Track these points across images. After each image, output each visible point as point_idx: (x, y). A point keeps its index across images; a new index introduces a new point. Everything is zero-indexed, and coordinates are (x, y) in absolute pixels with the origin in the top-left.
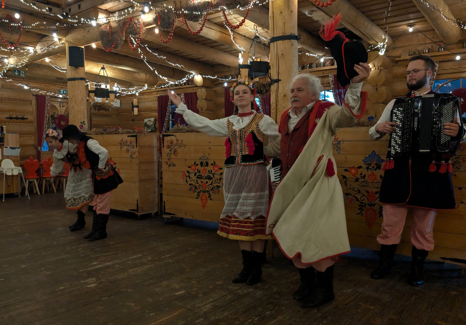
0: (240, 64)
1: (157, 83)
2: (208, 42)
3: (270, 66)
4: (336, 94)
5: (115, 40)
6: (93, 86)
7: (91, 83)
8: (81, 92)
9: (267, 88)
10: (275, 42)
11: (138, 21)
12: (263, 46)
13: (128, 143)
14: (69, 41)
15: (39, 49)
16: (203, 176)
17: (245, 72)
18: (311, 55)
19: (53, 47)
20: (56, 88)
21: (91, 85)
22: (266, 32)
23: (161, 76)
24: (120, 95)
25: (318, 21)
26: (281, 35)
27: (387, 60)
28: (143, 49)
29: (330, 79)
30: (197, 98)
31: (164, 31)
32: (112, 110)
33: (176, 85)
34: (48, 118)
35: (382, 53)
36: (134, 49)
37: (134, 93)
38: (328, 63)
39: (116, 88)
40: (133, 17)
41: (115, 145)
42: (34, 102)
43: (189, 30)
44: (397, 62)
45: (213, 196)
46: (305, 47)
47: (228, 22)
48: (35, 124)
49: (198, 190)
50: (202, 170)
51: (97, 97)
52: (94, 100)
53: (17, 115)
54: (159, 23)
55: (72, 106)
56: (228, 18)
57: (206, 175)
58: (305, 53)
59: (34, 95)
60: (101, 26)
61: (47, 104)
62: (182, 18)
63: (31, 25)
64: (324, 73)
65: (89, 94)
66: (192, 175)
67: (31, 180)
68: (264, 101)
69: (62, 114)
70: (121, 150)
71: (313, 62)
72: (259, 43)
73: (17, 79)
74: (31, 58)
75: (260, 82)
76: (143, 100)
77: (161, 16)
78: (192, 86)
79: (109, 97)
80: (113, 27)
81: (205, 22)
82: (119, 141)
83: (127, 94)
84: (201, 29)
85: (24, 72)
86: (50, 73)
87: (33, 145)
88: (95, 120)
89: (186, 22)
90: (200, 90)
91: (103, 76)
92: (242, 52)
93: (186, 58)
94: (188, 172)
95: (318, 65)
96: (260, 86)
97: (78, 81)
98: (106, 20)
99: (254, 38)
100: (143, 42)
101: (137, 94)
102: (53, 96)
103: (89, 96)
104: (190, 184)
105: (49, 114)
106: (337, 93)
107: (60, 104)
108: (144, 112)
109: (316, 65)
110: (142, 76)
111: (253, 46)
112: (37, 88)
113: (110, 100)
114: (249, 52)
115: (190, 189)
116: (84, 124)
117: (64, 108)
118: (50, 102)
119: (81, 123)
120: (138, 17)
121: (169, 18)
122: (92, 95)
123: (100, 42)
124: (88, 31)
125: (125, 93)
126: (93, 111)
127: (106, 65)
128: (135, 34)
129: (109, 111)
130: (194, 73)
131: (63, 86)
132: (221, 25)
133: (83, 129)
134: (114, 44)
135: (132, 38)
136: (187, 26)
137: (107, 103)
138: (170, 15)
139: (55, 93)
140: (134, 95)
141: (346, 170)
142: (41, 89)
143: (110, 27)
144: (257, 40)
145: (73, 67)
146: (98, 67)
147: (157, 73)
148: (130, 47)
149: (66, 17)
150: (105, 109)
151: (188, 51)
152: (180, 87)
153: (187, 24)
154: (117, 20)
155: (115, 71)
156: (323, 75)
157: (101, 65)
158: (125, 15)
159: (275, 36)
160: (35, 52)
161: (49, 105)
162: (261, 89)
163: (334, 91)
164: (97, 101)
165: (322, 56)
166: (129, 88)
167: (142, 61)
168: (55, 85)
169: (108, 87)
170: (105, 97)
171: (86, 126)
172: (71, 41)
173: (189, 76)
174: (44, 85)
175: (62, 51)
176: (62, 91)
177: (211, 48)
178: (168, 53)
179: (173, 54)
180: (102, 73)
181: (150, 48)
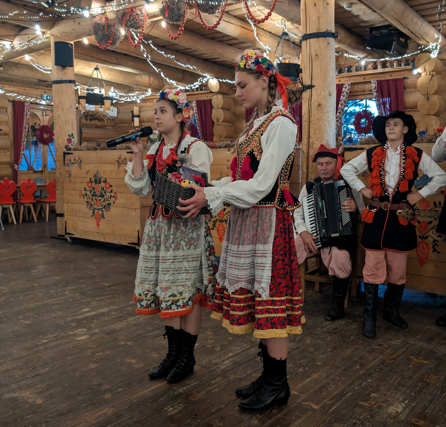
2: (226, 38)
3: (301, 69)
4: (379, 103)
5: (112, 35)
6: (84, 90)
7: (81, 87)
8: (69, 98)
9: (297, 96)
10: (308, 40)
11: (140, 11)
12: (292, 45)
14: (55, 34)
15: (18, 43)
18: (350, 56)
19: (35, 42)
20: (37, 92)
21: (82, 90)
22: (297, 28)
23: (168, 80)
24: (117, 102)
25: (358, 16)
26: (315, 32)
27: (440, 63)
28: (147, 46)
29: (372, 85)
30: (212, 107)
31: (173, 24)
32: (107, 120)
33: (186, 91)
34: (27, 130)
35: (434, 55)
36: (135, 46)
37: (134, 100)
38: (370, 66)
39: (112, 93)
40: (134, 7)
41: (112, 163)
42: (10, 109)
43: (204, 24)
46: (343, 47)
47: (251, 15)
48: (11, 137)
49: (214, 219)
51: (89, 104)
54: (167, 15)
55: (59, 115)
56: (251, 10)
58: (342, 54)
59: (10, 101)
60: (94, 17)
61: (27, 112)
62: (195, 9)
63: (7, 14)
64: (365, 78)
65: (79, 100)
67: (4, 206)
68: (294, 111)
69: (45, 124)
70: (118, 169)
71: (352, 65)
72: (287, 42)
74: (7, 56)
75: (289, 89)
76: (146, 109)
77: (169, 6)
78: (206, 92)
79: (104, 105)
80: (109, 19)
81: (223, 14)
82: (116, 159)
83: (126, 100)
84: (218, 23)
86: (29, 74)
87: (9, 163)
88: (87, 132)
89: (199, 14)
90: (215, 97)
91: (97, 79)
92: (268, 52)
93: (198, 58)
95: (358, 69)
96: (289, 93)
97: (65, 84)
98: (102, 10)
99: (282, 35)
100: (147, 37)
101: (139, 101)
102: (34, 102)
103: (79, 103)
105: (28, 124)
106: (381, 102)
107: (43, 113)
108: (146, 122)
109: (356, 68)
110: (145, 79)
111: (281, 45)
112: (14, 92)
113: (104, 108)
114: (276, 51)
116: (73, 138)
117: (48, 117)
118: (30, 110)
119: (69, 136)
120: (140, 7)
121: (179, 9)
122: (83, 101)
123: (93, 37)
124: (79, 23)
125: (123, 99)
126: (83, 121)
127: (100, 65)
128: (138, 28)
129: (104, 121)
130: (208, 77)
131: (46, 91)
132: (242, 19)
133: (71, 143)
134: (111, 40)
135: (133, 33)
136: (201, 19)
137: (101, 112)
138: (180, 5)
139: (37, 98)
140: (134, 103)
142: (19, 94)
143: (107, 19)
144: (285, 38)
145: (60, 67)
146: (91, 67)
147: (163, 76)
148: (131, 43)
149: (52, 5)
150: (99, 119)
151: (201, 49)
152: (191, 93)
153: (200, 16)
154: (115, 10)
155: (111, 73)
156: (364, 81)
157: (94, 65)
158: (124, 4)
159: (308, 33)
160: (13, 48)
161: (29, 113)
162: (290, 97)
163: (378, 100)
164: (89, 109)
165: (364, 58)
166: (128, 93)
167: (145, 61)
168: (36, 89)
169: (103, 92)
170: (98, 105)
171: (75, 140)
172: (58, 34)
173: (203, 79)
174: (23, 88)
175: (45, 47)
176: (45, 96)
177: (230, 47)
178: (177, 51)
179: (183, 53)
180: (95, 75)
181: (155, 45)
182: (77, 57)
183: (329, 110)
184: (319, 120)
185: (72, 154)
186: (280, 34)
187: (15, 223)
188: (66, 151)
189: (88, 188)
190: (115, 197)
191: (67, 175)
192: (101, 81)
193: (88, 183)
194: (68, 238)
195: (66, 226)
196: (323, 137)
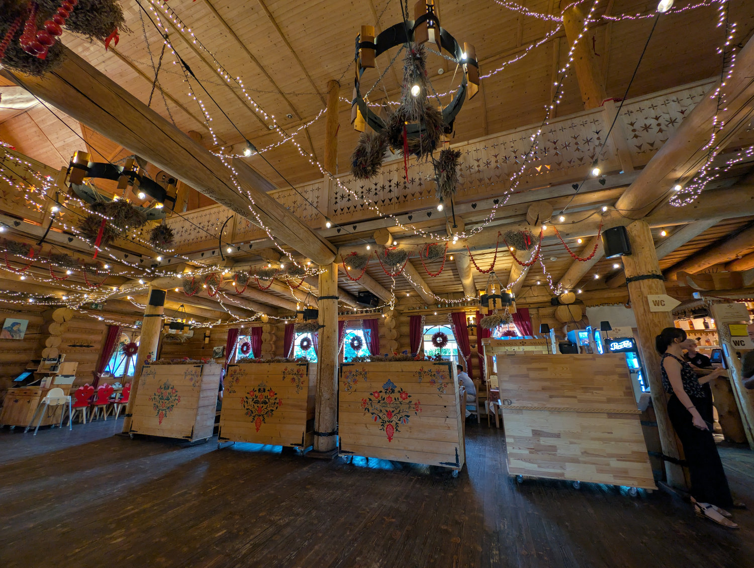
0: (297, 310)
3: (319, 313)
5: (197, 288)
6: (170, 320)
7: (168, 317)
8: (155, 327)
10: (322, 300)
11: (219, 276)
13: (193, 373)
14: (153, 285)
15: (122, 289)
16: (260, 401)
17: (301, 316)
18: (347, 307)
19: (137, 288)
20: (132, 320)
21: (168, 320)
23: (233, 315)
24: (194, 327)
26: (327, 295)
28: (221, 295)
29: (361, 322)
30: (262, 332)
31: (240, 284)
33: (246, 321)
35: (392, 308)
36: (212, 295)
37: (207, 326)
38: (359, 312)
39: (191, 322)
40: (215, 273)
41: (180, 374)
42: (105, 331)
43: (260, 287)
44: (402, 313)
45: (267, 419)
46: (343, 301)
48: (101, 351)
49: (254, 414)
50: (259, 396)
51: (171, 329)
52: (167, 332)
53: (83, 343)
54: (236, 279)
55: (145, 338)
57: (262, 400)
58: (343, 306)
59: (107, 326)
64: (356, 318)
65: (164, 326)
66: (250, 401)
69: (132, 342)
70: (185, 379)
71: (349, 311)
73: (93, 311)
76: (215, 332)
77: (238, 274)
78: (259, 322)
79: (183, 329)
80: (196, 278)
81: (273, 280)
82: (185, 371)
84: (270, 286)
85: (102, 306)
86: (128, 309)
87: (93, 372)
88: (166, 348)
90: (265, 325)
91: (181, 312)
92: (299, 302)
93: (256, 302)
94: (247, 398)
95: (353, 313)
97: (155, 316)
100: (222, 289)
102: (127, 326)
103: (164, 328)
104: (247, 409)
106: (366, 331)
107: (133, 334)
108: (214, 341)
109: (351, 313)
112: (112, 319)
113: (183, 331)
115: (247, 414)
117: (136, 337)
118: (123, 332)
119: (150, 353)
120: (219, 273)
121: (245, 277)
122: (167, 327)
123: (183, 287)
125: (199, 326)
126: (163, 340)
127: (185, 304)
128: (216, 284)
130: (262, 314)
131: (139, 320)
133: (150, 358)
134: (195, 291)
135: (212, 287)
137: (180, 334)
139: (130, 324)
140: (208, 328)
141: (371, 394)
143: (194, 278)
144: (310, 294)
145: (153, 305)
146: (177, 304)
147: (230, 312)
148: (209, 293)
152: (249, 322)
153: (258, 282)
157: (181, 303)
159: (322, 296)
164: (171, 332)
165: (356, 307)
166: (203, 322)
168: (132, 317)
169: (184, 321)
170: (179, 329)
171: (154, 356)
172: (156, 285)
173: (258, 315)
174: (120, 317)
175: (145, 292)
176: (138, 322)
180: (181, 309)
182: (168, 298)
183: (334, 340)
185: (149, 367)
187: (85, 422)
188: (145, 365)
189: (157, 394)
190: (179, 400)
191: (142, 383)
192: (184, 313)
193: (158, 389)
194: (131, 435)
195: (131, 424)
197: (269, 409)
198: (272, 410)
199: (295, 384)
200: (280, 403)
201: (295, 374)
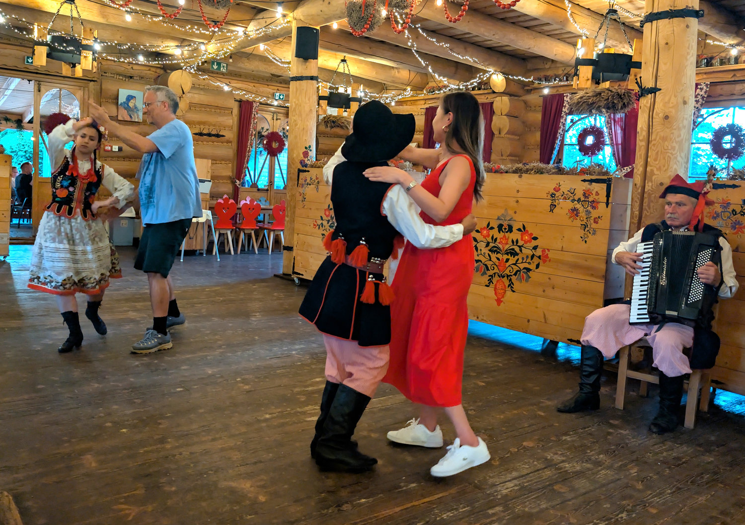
0: (577, 59)
1: (427, 86)
2: (522, 19)
5: (371, 17)
6: (327, 88)
7: (324, 84)
8: (309, 100)
9: (625, 101)
10: (655, 22)
12: (622, 27)
14: (298, 18)
15: (252, 30)
16: (502, 249)
18: (715, 43)
19: (273, 27)
20: (269, 90)
21: (324, 88)
23: (437, 76)
26: (667, 9)
28: (413, 32)
30: (493, 113)
31: (453, 2)
34: (254, 137)
36: (399, 32)
37: (388, 101)
39: (360, 94)
42: (236, 111)
43: (497, 2)
45: (517, 285)
46: (703, 29)
48: (235, 145)
49: (491, 272)
50: (501, 239)
51: (330, 106)
53: (210, 131)
55: (295, 121)
57: (507, 247)
59: (237, 101)
61: (254, 115)
65: (319, 102)
66: (481, 246)
67: (222, 232)
69: (274, 131)
71: (714, 55)
72: (614, 22)
73: (215, 75)
74: (239, 45)
75: (613, 90)
79: (349, 108)
85: (225, 65)
87: (230, 178)
88: (325, 143)
90: (498, 99)
91: (343, 74)
92: (584, 38)
93: (480, 46)
95: (724, 61)
96: (613, 96)
97: (306, 81)
99: (607, 13)
100: (415, 19)
101: (393, 104)
102: (264, 102)
103: (319, 105)
105: (255, 130)
107: (273, 116)
109: (721, 60)
110: (404, 74)
111: (604, 27)
112: (242, 90)
113: (350, 112)
114: (596, 37)
116: (311, 150)
117: (279, 122)
118: (259, 112)
119: (306, 148)
122: (324, 103)
123: (345, 20)
124: (329, 3)
126: (322, 128)
127: (348, 56)
128: (404, 7)
129: (348, 129)
130: (492, 71)
131: (279, 88)
133: (307, 157)
134: (369, 24)
135: (397, 14)
137: (345, 117)
139: (268, 98)
142: (248, 92)
144: (613, 17)
145: (302, 59)
146: (336, 58)
147: (430, 70)
148: (393, 28)
150: (342, 127)
151: (484, 33)
155: (363, 65)
156: (732, 79)
157: (341, 55)
159: (656, 11)
160: (247, 35)
161: (257, 116)
162: (613, 103)
164: (330, 114)
165: (736, 45)
166: (381, 94)
167: (407, 51)
168: (268, 85)
169: (349, 91)
170: (342, 108)
171: (313, 154)
172: (302, 17)
173: (483, 75)
174: (252, 85)
175: (285, 33)
176: (278, 94)
177: (526, 30)
178: (451, 37)
179: (459, 39)
180: (342, 69)
181: (424, 29)
182: (323, 46)
183: (681, 125)
184: (664, 139)
185: (308, 171)
186: (605, 12)
188: (301, 168)
189: (324, 217)
191: (301, 198)
192: (348, 76)
193: (325, 210)
194: (295, 279)
195: (294, 263)
196: (668, 166)
197: (522, 266)
198: (529, 270)
199: (578, 223)
200: (544, 258)
201: (579, 200)
